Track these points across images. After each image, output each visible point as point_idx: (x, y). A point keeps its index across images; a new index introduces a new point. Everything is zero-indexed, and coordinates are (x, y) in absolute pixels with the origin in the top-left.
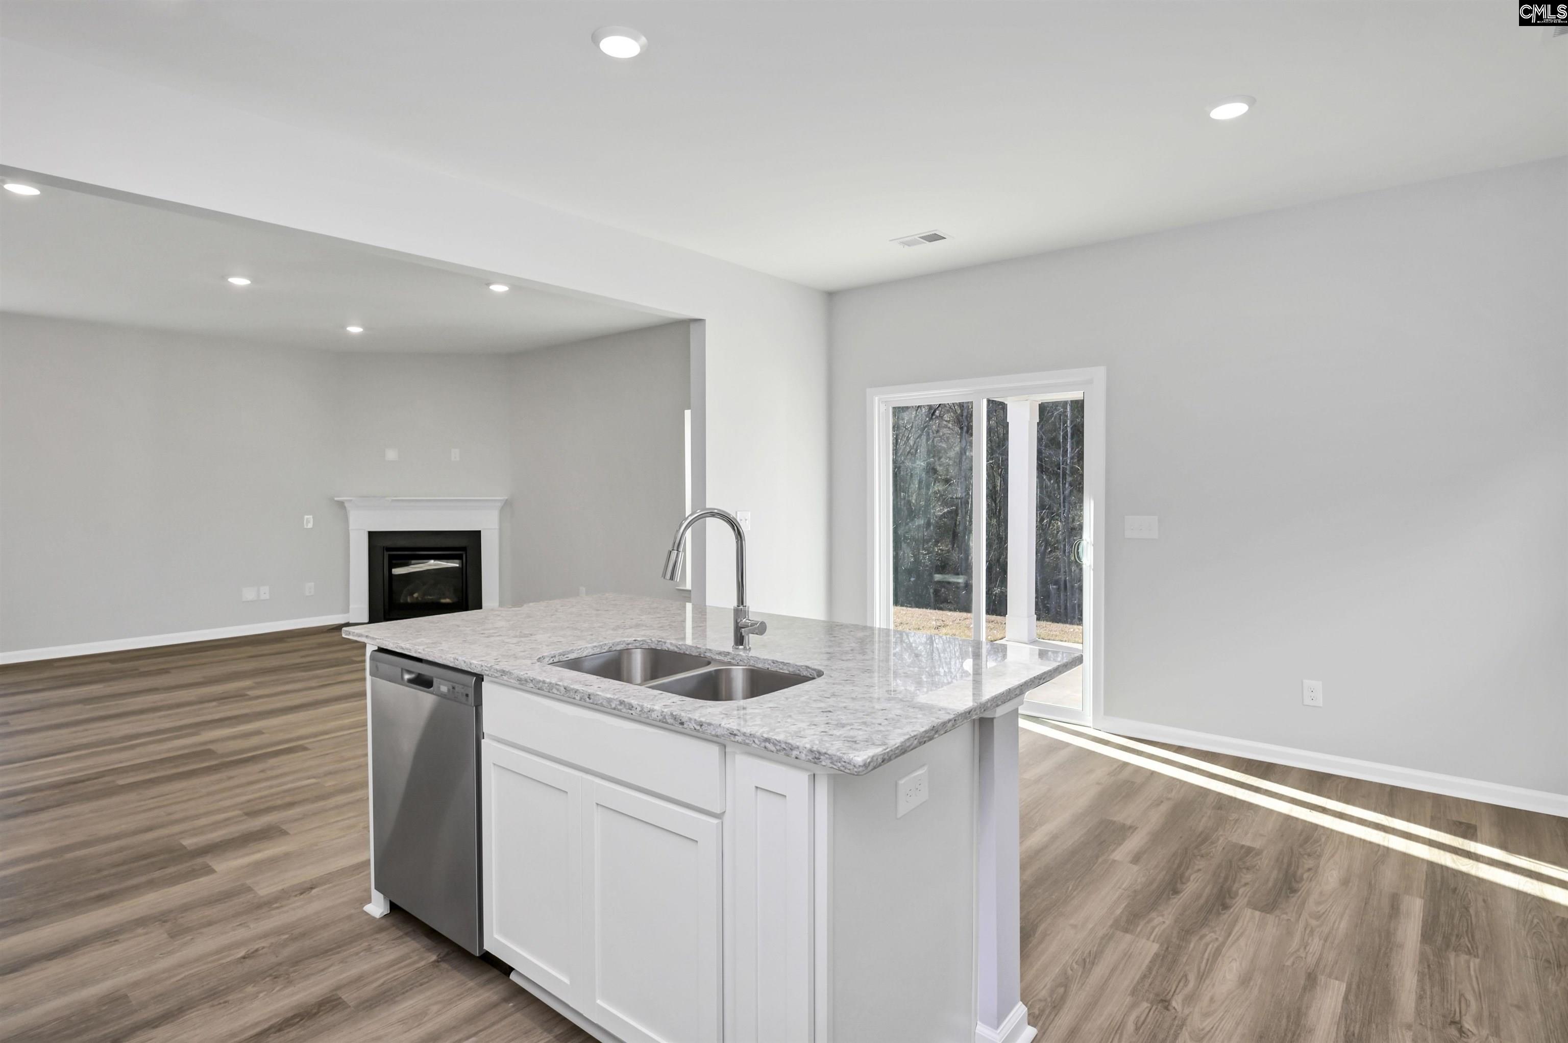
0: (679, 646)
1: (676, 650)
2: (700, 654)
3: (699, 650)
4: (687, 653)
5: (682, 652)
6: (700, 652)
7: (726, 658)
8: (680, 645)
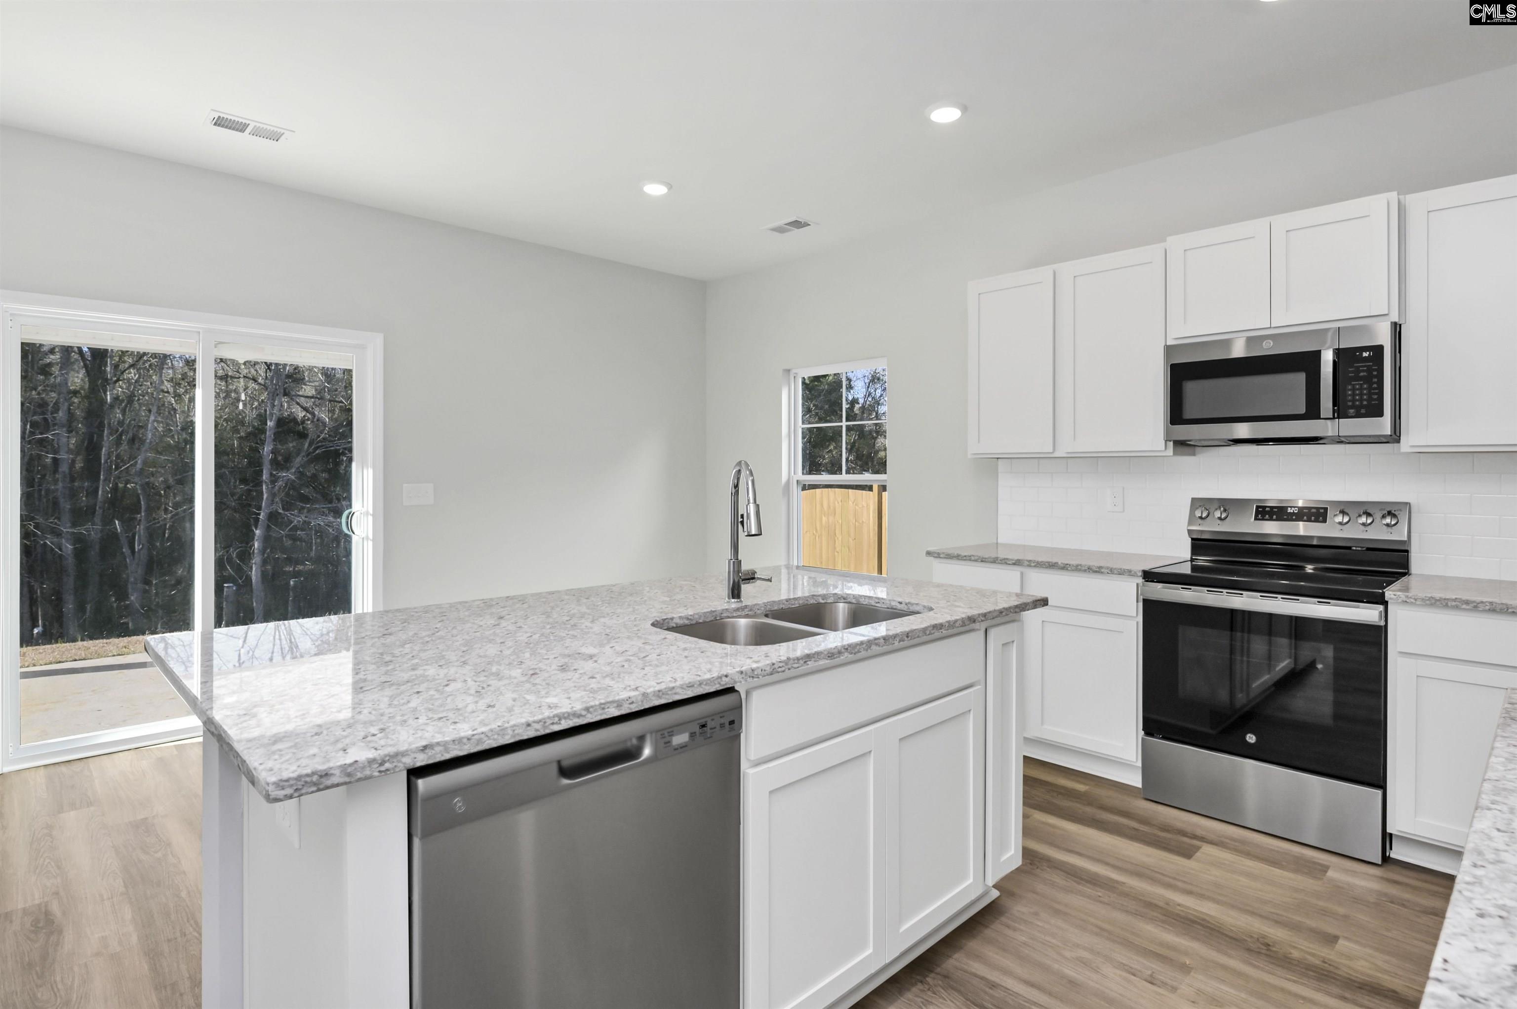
0: (690, 617)
1: (687, 622)
2: (716, 618)
3: (714, 614)
4: (701, 621)
5: (694, 622)
6: (716, 615)
7: (743, 612)
8: (691, 615)
